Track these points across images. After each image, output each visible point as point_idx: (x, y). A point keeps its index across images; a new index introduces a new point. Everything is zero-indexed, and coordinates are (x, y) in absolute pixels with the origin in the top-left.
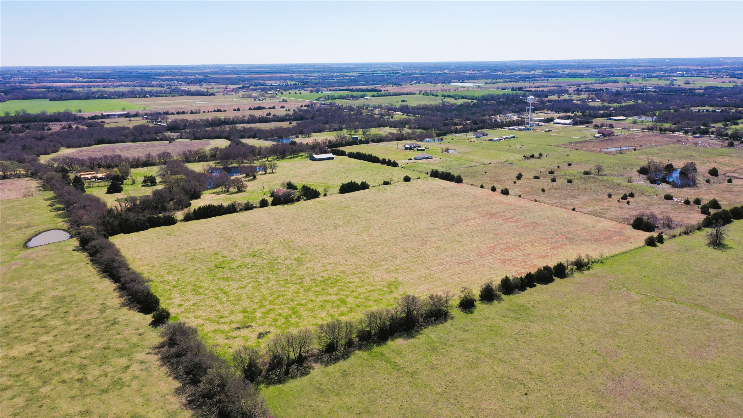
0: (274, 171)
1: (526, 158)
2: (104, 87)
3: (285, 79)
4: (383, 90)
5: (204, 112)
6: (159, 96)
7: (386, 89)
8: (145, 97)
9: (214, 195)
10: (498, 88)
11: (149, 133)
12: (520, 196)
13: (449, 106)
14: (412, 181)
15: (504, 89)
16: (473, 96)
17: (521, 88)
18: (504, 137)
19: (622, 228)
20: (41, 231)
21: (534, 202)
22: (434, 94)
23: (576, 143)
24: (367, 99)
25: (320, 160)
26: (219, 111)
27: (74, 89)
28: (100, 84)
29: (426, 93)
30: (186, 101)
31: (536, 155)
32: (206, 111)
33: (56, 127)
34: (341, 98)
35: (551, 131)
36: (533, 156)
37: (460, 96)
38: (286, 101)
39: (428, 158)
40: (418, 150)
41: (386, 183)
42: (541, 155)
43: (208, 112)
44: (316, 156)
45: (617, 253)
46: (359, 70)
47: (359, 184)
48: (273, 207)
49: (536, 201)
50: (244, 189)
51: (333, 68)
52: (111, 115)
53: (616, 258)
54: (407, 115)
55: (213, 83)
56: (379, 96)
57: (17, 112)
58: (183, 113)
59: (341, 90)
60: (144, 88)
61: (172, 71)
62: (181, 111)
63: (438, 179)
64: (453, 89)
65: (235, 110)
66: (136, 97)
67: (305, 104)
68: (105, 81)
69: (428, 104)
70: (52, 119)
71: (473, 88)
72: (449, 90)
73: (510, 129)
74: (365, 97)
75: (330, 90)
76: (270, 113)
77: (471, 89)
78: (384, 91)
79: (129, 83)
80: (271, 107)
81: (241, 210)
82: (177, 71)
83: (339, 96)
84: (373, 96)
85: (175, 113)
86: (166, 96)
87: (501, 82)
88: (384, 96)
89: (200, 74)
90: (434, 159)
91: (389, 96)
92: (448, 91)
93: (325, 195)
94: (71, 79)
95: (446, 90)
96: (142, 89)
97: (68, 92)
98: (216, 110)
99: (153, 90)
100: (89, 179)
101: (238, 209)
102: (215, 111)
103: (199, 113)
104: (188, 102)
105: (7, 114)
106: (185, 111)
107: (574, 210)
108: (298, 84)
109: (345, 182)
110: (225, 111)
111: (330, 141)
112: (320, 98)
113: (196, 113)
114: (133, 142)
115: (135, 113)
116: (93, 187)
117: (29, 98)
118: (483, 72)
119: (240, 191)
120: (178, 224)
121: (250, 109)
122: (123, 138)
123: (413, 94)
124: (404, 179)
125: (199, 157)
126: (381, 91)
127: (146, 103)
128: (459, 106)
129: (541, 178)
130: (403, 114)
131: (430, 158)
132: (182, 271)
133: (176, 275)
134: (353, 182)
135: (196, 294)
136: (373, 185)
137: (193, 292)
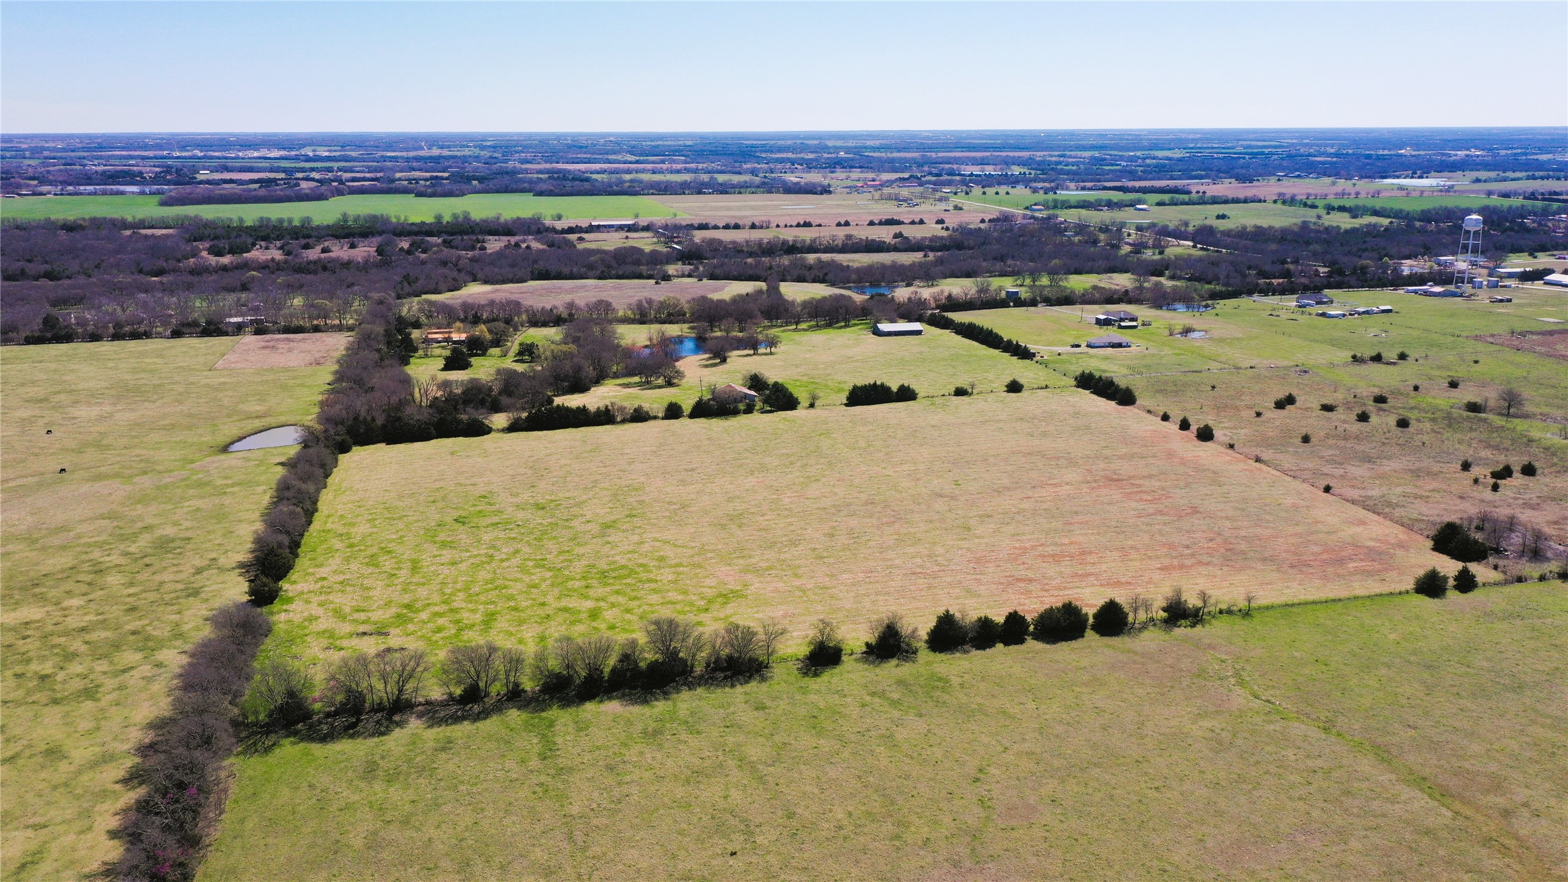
0: (773, 349)
1: (1357, 361)
2: (654, 172)
3: (1008, 162)
4: (1194, 191)
5: (778, 226)
6: (727, 193)
7: (1202, 188)
8: (700, 193)
9: (619, 388)
10: (1489, 193)
11: (638, 263)
12: (1231, 446)
13: (1318, 231)
14: (1024, 394)
15: (1506, 195)
16: (1401, 211)
17: (1556, 193)
18: (1361, 310)
19: (1401, 545)
20: (273, 425)
21: (1252, 462)
22: (1309, 202)
23: (1532, 333)
24: (1142, 210)
25: (889, 334)
26: (807, 225)
27: (594, 176)
28: (649, 166)
29: (1291, 201)
30: (764, 203)
31: (1391, 354)
32: (782, 224)
33: (494, 245)
34: (1082, 207)
35: (1509, 300)
36: (1377, 358)
37: (1367, 211)
38: (961, 209)
39: (1120, 345)
40: (1120, 327)
41: (960, 392)
42: (1403, 357)
43: (786, 226)
44: (884, 327)
45: (1310, 598)
46: (1198, 145)
47: (895, 388)
48: (689, 420)
49: (1258, 460)
50: (676, 381)
51: (1142, 139)
52: (604, 226)
53: (1294, 610)
54: (1202, 249)
55: (860, 167)
56: (1176, 204)
57: (455, 216)
58: (737, 227)
59: (1105, 188)
60: (716, 175)
61: (806, 142)
62: (732, 223)
63: (1087, 392)
64: (1368, 194)
65: (839, 224)
66: (684, 193)
67: (991, 217)
68: (663, 162)
69: (1265, 225)
70: (501, 229)
71: (1422, 192)
72: (1357, 194)
73: (1408, 292)
74: (1138, 206)
75: (1083, 189)
76: (900, 233)
77: (1417, 194)
78: (1198, 192)
79: (700, 166)
80: (917, 220)
81: (623, 421)
82: (816, 142)
83: (1078, 202)
84: (1159, 204)
85: (721, 225)
86: (740, 193)
87: (1519, 179)
88: (1187, 204)
89: (848, 150)
90: (1133, 348)
91: (1199, 204)
92: (1353, 196)
93: (812, 406)
94: (610, 157)
95: (1349, 194)
96: (711, 178)
97: (582, 180)
98: (802, 223)
99: (731, 180)
100: (439, 342)
101: (619, 419)
102: (798, 225)
103: (768, 227)
104: (766, 206)
105: (439, 218)
106: (740, 223)
107: (1327, 489)
108: (1030, 174)
109: (860, 382)
110: (820, 225)
111: (950, 297)
112: (1035, 205)
113: (761, 227)
114: (600, 278)
115: (646, 224)
116: (432, 356)
117: (506, 191)
118: (1503, 152)
119: (669, 384)
120: (492, 435)
121: (871, 223)
122: (583, 270)
123: (1260, 201)
124: (1007, 386)
125: (669, 314)
126: (1189, 193)
127: (686, 205)
128: (1346, 231)
129: (1340, 409)
130: (1195, 246)
131: (1125, 347)
132: (394, 519)
133: (375, 526)
134: (879, 383)
135: (367, 564)
136: (931, 395)
137: (367, 560)
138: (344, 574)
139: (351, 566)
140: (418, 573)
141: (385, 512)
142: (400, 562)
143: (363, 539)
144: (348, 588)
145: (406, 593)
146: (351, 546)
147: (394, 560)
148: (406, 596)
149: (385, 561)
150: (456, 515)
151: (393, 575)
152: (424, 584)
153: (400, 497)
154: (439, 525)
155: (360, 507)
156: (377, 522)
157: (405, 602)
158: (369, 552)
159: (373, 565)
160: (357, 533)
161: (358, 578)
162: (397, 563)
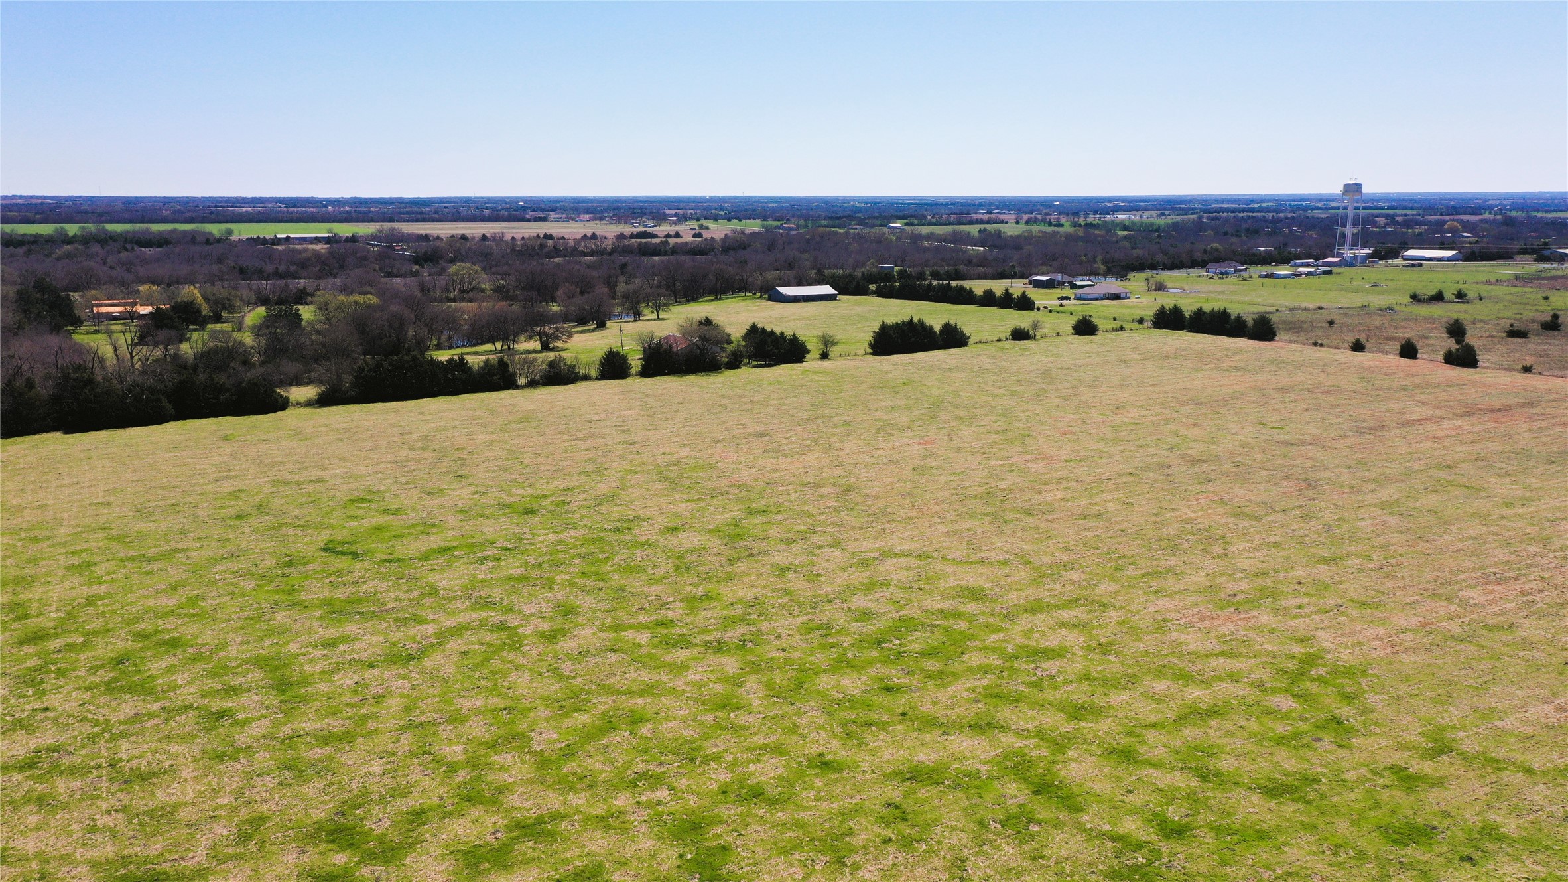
0: (661, 314)
1: (1420, 301)
5: (513, 239)
12: (1528, 371)
14: (1103, 334)
16: (1152, 225)
24: (896, 227)
25: (796, 300)
26: (547, 237)
29: (1033, 221)
31: (1449, 294)
32: (518, 237)
34: (833, 226)
36: (1439, 298)
37: (1116, 226)
38: (708, 228)
39: (1117, 297)
40: (1073, 287)
41: (1020, 335)
42: (1460, 296)
43: (523, 238)
44: (786, 290)
47: (937, 328)
48: (642, 379)
52: (293, 238)
56: (923, 225)
58: (465, 239)
63: (1182, 332)
65: (584, 237)
67: (752, 232)
74: (892, 225)
80: (672, 234)
81: (532, 384)
84: (909, 225)
88: (935, 225)
90: (1134, 300)
91: (946, 225)
93: (825, 356)
98: (542, 235)
100: (115, 318)
101: (522, 384)
102: (538, 237)
103: (501, 240)
104: (481, 227)
105: (60, 230)
110: (563, 238)
112: (785, 224)
113: (493, 240)
115: (349, 236)
119: (547, 348)
121: (622, 237)
123: (1002, 222)
124: (1075, 330)
128: (1125, 237)
131: (1124, 298)
132: (150, 560)
133: (99, 581)
134: (915, 320)
135: (110, 687)
136: (984, 339)
137: (104, 675)
138: (30, 730)
139: (51, 700)
140: (305, 700)
141: (114, 546)
142: (223, 670)
143: (70, 617)
144: (61, 786)
145: (302, 778)
146: (36, 637)
147: (200, 667)
148: (310, 790)
149: (170, 671)
150: (322, 538)
151: (220, 715)
152: (347, 737)
153: (142, 513)
154: (289, 564)
155: (35, 540)
156: (100, 570)
157: (317, 815)
158: (104, 650)
159: (131, 689)
160: (43, 603)
161: (92, 739)
162: (212, 675)
